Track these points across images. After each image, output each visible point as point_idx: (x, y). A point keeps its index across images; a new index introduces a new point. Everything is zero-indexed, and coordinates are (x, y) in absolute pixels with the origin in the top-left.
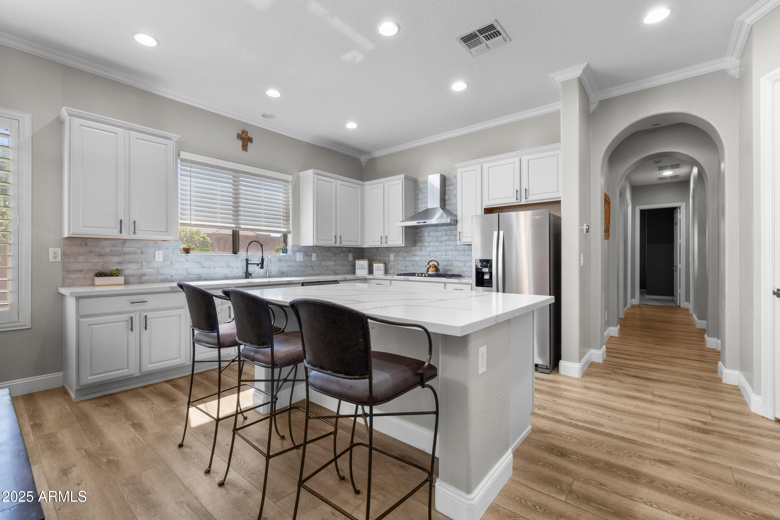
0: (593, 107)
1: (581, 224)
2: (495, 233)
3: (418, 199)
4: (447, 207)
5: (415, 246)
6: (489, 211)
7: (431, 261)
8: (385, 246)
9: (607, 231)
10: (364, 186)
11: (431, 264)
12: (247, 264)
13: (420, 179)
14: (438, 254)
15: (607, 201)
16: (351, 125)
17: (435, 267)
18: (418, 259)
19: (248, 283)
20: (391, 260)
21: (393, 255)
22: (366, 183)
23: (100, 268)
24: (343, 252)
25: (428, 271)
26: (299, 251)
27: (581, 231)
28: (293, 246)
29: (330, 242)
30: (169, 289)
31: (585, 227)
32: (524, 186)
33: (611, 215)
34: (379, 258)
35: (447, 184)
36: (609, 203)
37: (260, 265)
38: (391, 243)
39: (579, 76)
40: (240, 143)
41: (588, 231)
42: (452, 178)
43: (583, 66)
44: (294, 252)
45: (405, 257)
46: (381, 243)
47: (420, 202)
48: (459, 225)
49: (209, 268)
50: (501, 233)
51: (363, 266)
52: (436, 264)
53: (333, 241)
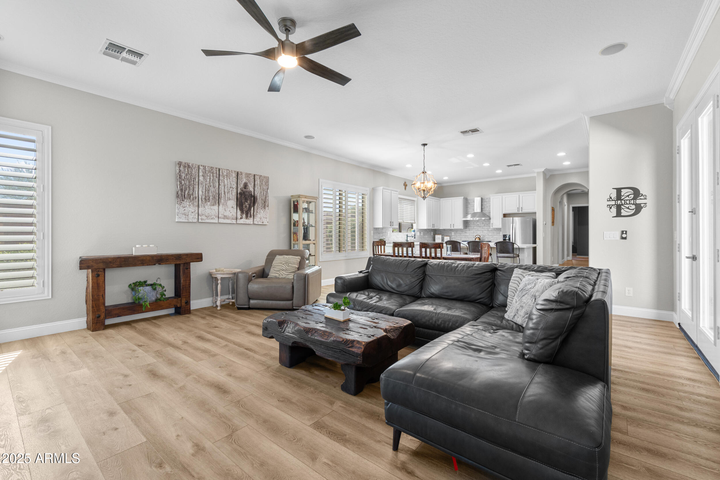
0: (547, 177)
1: (543, 222)
2: (512, 225)
3: (468, 207)
4: (483, 211)
5: (466, 228)
6: (505, 215)
8: (452, 228)
9: (553, 222)
10: (440, 200)
11: (476, 236)
12: (407, 237)
13: (469, 198)
14: (479, 232)
15: (553, 210)
17: (479, 238)
18: (468, 234)
20: (452, 235)
21: (454, 232)
22: (441, 199)
24: (430, 231)
25: (475, 239)
26: (418, 231)
27: (543, 224)
28: (417, 229)
29: (431, 228)
31: (545, 223)
32: (521, 206)
33: (555, 215)
34: (445, 234)
35: (483, 201)
36: (554, 210)
37: (414, 237)
38: (455, 227)
39: (543, 171)
40: (404, 187)
41: (546, 224)
42: (485, 199)
43: (545, 168)
44: (417, 232)
45: (461, 234)
46: (450, 227)
47: (469, 208)
48: (492, 221)
50: (514, 225)
51: (439, 238)
52: (479, 236)
53: (432, 226)
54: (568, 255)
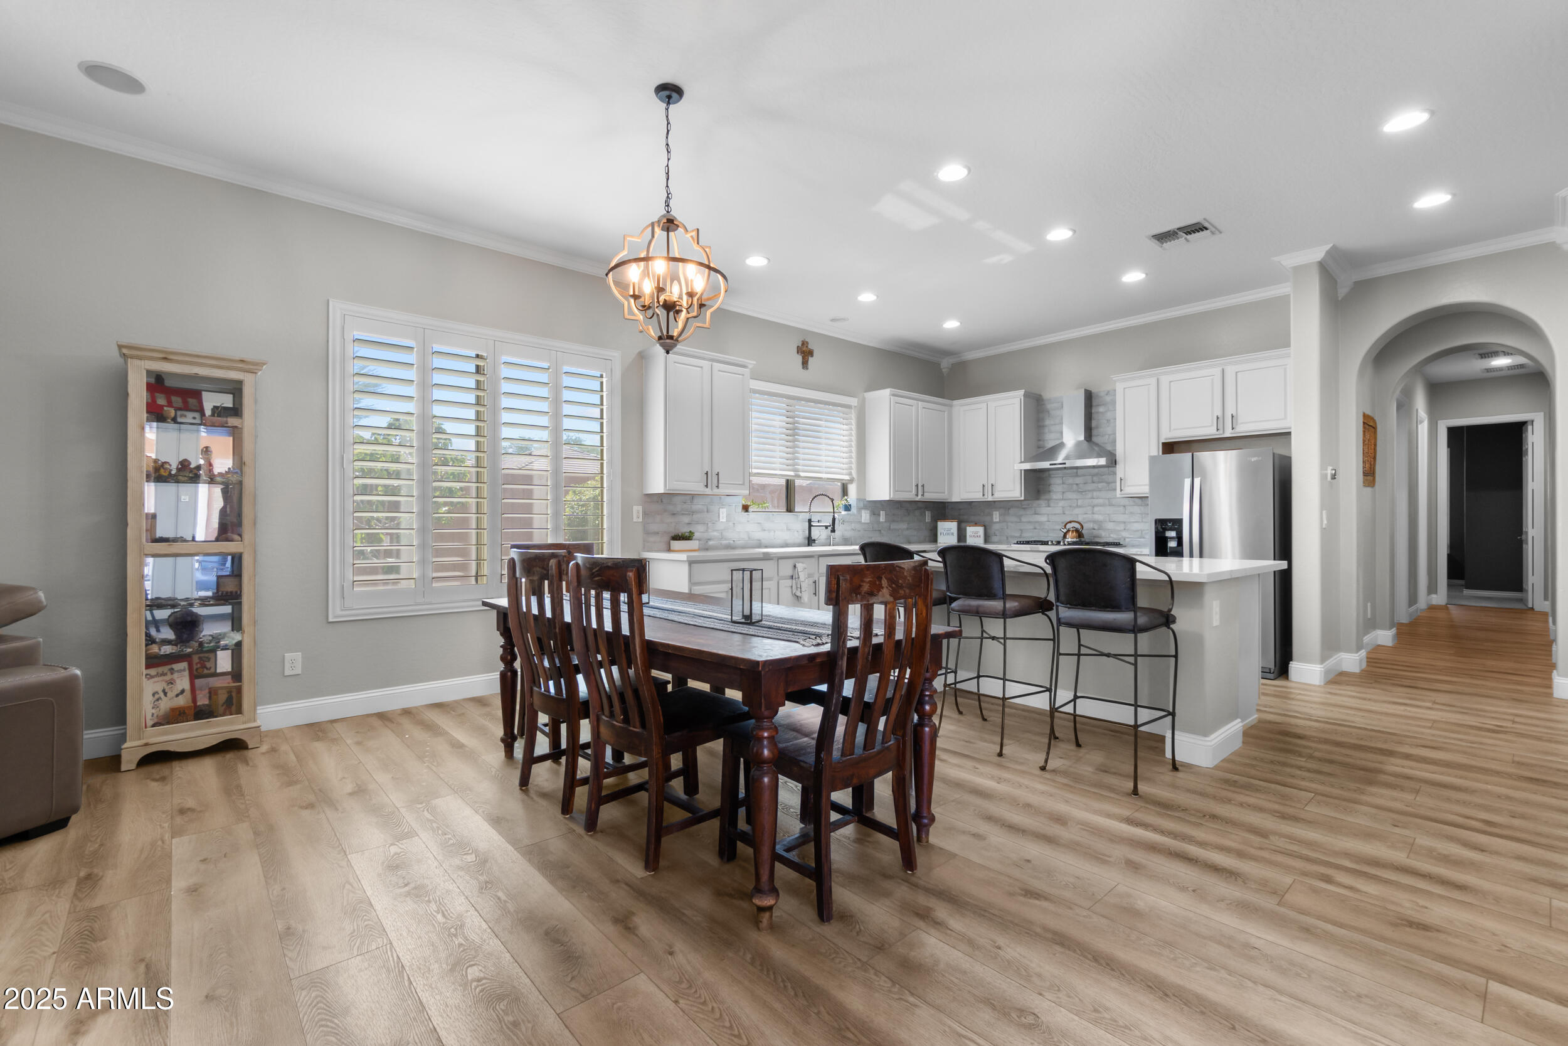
0: (1342, 292)
1: (1323, 467)
2: (1188, 482)
3: (1044, 426)
4: (1094, 439)
5: (1038, 498)
6: (1170, 448)
7: (1070, 522)
8: (990, 499)
9: (1369, 474)
10: (951, 406)
11: (1069, 526)
12: (810, 526)
13: (1046, 395)
14: (1077, 511)
15: (1369, 426)
16: (951, 324)
17: (1077, 531)
18: (1044, 519)
19: (833, 550)
20: (995, 520)
21: (998, 513)
22: (956, 402)
23: (674, 531)
24: (919, 508)
25: (1065, 537)
26: (865, 508)
27: (1323, 477)
28: (859, 500)
29: (910, 496)
30: (762, 556)
31: (1329, 472)
32: (1230, 410)
33: (1378, 448)
34: (972, 518)
35: (1094, 404)
36: (1375, 428)
37: (830, 528)
38: (1000, 495)
39: (1319, 260)
40: (799, 358)
41: (1334, 477)
42: (1102, 394)
43: (1328, 247)
44: (859, 509)
45: (1020, 517)
46: (983, 495)
47: (1046, 430)
48: (1119, 469)
49: (769, 531)
50: (1197, 481)
51: (950, 529)
52: (1078, 526)
53: (914, 492)
54: (1432, 589)
